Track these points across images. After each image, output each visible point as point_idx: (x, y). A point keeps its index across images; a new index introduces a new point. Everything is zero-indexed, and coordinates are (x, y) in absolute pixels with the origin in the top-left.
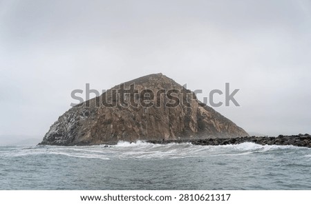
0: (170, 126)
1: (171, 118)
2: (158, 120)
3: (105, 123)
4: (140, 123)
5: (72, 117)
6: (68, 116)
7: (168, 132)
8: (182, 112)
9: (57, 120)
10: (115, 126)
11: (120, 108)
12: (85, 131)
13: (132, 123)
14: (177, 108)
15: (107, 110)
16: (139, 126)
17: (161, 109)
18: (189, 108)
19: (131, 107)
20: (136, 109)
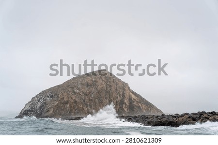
1: (110, 102)
2: (101, 102)
3: (63, 104)
4: (88, 104)
5: (41, 98)
6: (38, 98)
8: (119, 98)
10: (70, 106)
11: (75, 93)
12: (50, 108)
13: (82, 103)
14: (115, 94)
15: (65, 94)
16: (87, 106)
17: (103, 94)
18: (123, 94)
19: (83, 92)
20: (86, 94)
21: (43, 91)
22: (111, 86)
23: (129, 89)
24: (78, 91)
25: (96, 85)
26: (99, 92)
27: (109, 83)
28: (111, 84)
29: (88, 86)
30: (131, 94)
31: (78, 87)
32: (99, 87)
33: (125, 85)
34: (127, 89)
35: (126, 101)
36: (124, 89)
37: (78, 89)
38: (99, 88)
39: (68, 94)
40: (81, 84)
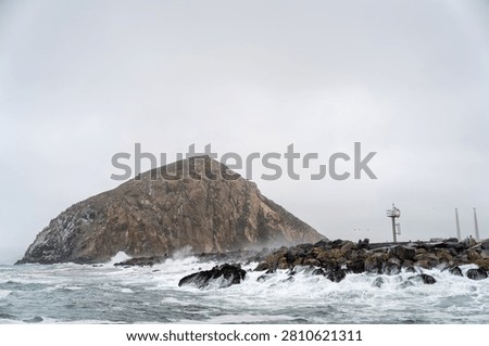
0: (215, 233)
1: (217, 222)
2: (196, 225)
3: (117, 230)
4: (169, 228)
5: (69, 220)
6: (64, 219)
7: (210, 242)
8: (235, 214)
9: (48, 225)
10: (131, 235)
11: (141, 206)
12: (88, 241)
13: (157, 228)
14: (227, 207)
15: (121, 210)
16: (167, 233)
17: (201, 208)
18: (246, 206)
19: (158, 205)
20: (164, 209)
21: (74, 206)
22: (218, 190)
23: (258, 193)
24: (147, 202)
25: (185, 187)
26: (192, 204)
27: (213, 184)
28: (218, 186)
29: (168, 190)
30: (262, 204)
31: (147, 194)
32: (194, 191)
33: (249, 187)
34: (253, 194)
35: (251, 220)
36: (246, 195)
37: (149, 198)
38: (192, 194)
39: (127, 210)
40: (154, 187)
